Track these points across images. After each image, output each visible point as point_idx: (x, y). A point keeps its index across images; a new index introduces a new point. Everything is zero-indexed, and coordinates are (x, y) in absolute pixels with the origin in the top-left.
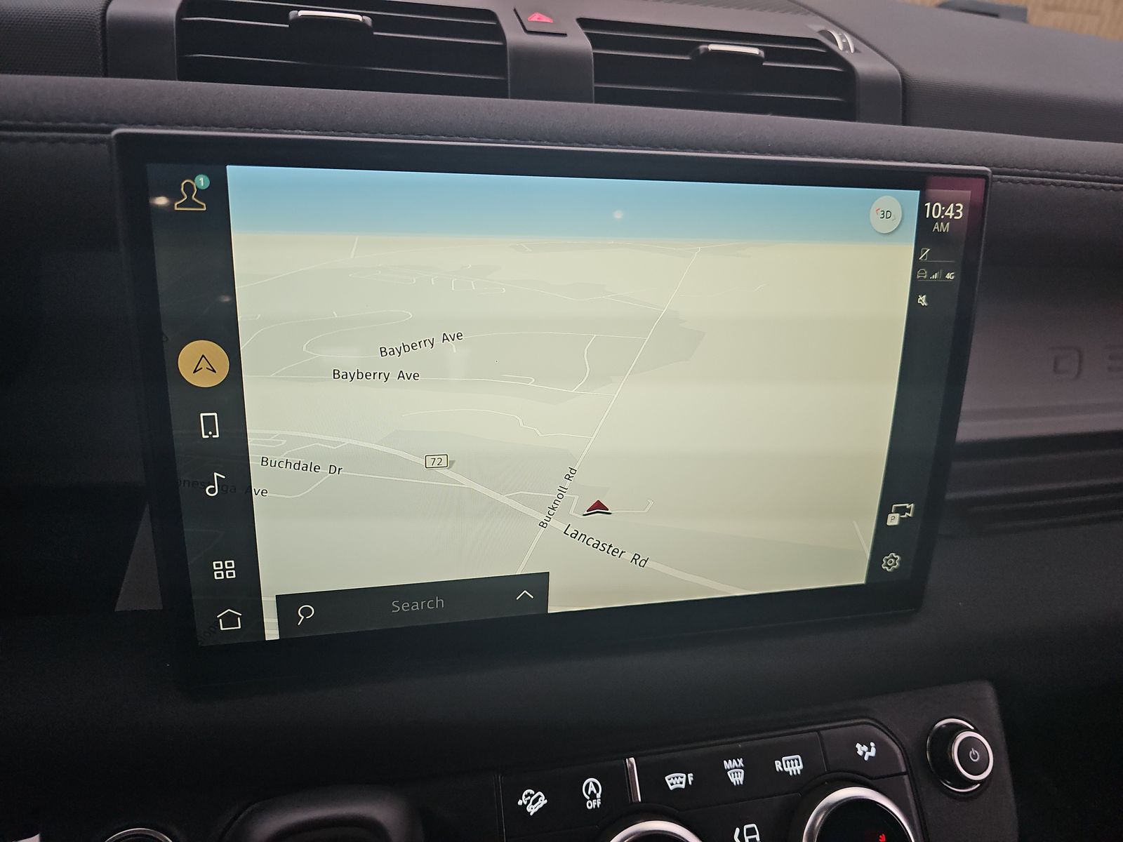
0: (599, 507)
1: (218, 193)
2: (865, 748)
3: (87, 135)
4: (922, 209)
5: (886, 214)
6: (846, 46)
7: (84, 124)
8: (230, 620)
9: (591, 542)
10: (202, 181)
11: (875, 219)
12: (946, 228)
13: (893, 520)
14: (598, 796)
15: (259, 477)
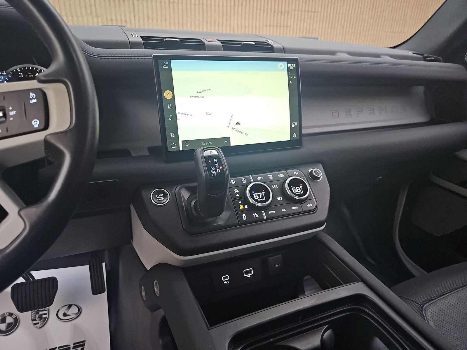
0: (238, 123)
1: (170, 65)
2: (296, 173)
3: (147, 57)
4: (287, 65)
5: (281, 66)
6: (271, 42)
7: (142, 56)
8: (174, 146)
9: (237, 131)
10: (167, 63)
11: (279, 67)
12: (292, 68)
13: (293, 126)
14: (245, 181)
15: (178, 116)
